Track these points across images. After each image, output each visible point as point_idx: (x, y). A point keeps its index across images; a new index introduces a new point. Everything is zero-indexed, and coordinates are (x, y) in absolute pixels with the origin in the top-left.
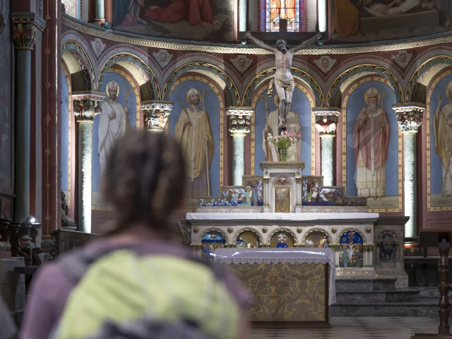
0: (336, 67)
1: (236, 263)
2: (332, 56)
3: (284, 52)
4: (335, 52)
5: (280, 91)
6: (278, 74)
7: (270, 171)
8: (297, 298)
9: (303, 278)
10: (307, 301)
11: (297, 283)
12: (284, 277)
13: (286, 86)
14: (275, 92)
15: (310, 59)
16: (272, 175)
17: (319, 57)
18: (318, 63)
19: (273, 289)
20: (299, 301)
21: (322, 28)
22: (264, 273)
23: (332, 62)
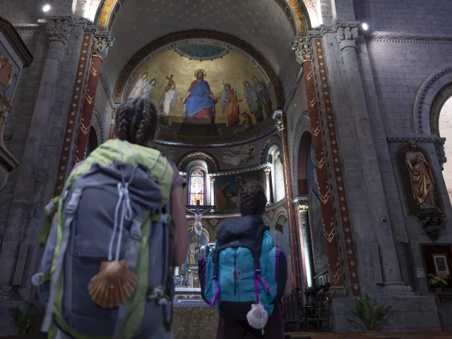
0: (218, 223)
1: (178, 306)
2: (216, 219)
3: (198, 214)
4: (218, 217)
5: (197, 231)
6: (196, 223)
7: (192, 268)
8: (207, 326)
9: (209, 315)
10: (212, 328)
11: (207, 317)
12: (200, 314)
13: (199, 228)
14: (194, 231)
15: (208, 220)
16: (192, 270)
17: (211, 219)
18: (211, 221)
19: (195, 322)
20: (207, 328)
21: (213, 204)
22: (191, 312)
23: (216, 221)
